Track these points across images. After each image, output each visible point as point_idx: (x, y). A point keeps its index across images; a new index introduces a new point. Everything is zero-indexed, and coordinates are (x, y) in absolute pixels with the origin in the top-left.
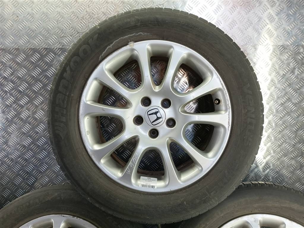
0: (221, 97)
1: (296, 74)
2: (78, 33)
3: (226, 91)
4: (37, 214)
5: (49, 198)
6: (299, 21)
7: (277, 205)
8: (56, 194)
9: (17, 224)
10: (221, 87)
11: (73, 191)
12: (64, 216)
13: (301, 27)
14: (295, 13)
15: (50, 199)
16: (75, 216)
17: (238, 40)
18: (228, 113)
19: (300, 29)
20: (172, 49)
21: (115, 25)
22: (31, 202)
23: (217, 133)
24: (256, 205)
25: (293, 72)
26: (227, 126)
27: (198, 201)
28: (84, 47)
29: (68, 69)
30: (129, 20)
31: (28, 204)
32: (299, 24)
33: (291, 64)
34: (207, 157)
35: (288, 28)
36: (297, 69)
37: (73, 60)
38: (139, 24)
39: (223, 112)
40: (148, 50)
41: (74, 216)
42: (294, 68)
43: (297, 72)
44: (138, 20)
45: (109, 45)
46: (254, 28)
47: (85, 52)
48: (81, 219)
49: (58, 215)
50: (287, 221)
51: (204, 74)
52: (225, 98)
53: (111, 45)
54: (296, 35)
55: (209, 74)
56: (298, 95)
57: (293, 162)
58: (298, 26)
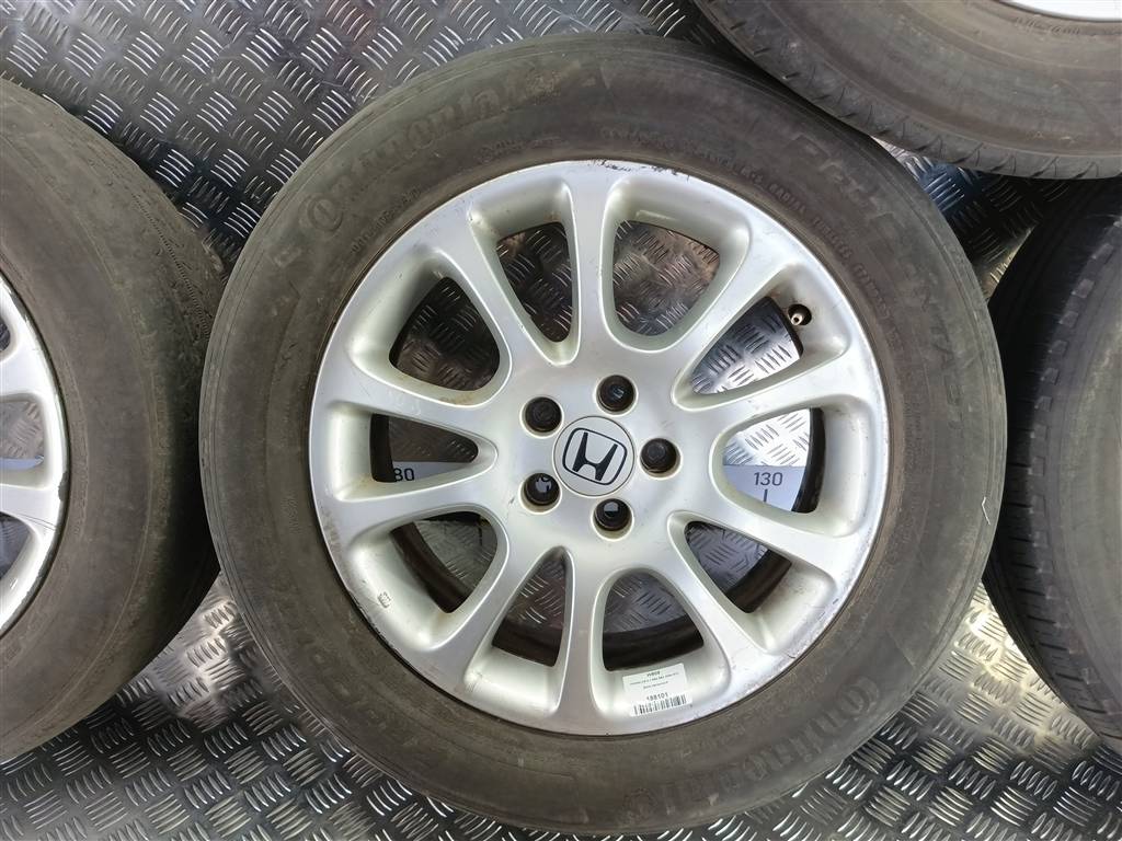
4: (495, 158)
5: (544, 84)
8: (577, 64)
9: (411, 204)
11: (649, 52)
12: (614, 168)
15: (549, 88)
16: (666, 167)
22: (465, 102)
31: (450, 112)
41: (661, 166)
48: (691, 178)
49: (589, 162)
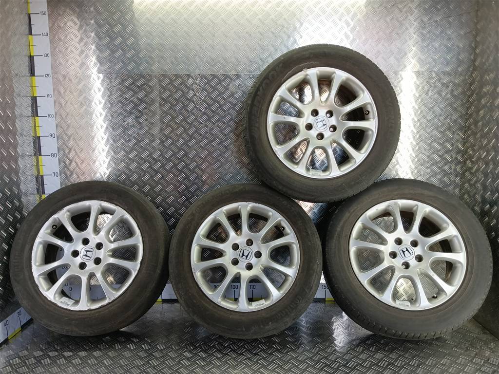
0: (370, 109)
1: (430, 95)
2: (251, 62)
3: (374, 104)
6: (432, 52)
7: (412, 192)
10: (370, 101)
13: (433, 57)
14: (428, 45)
17: (382, 67)
18: (375, 120)
19: (432, 58)
20: (335, 74)
21: (295, 56)
23: (367, 135)
24: (395, 193)
25: (427, 94)
26: (374, 130)
27: (353, 183)
28: (272, 72)
29: (261, 88)
30: (304, 53)
32: (432, 53)
33: (425, 87)
34: (360, 153)
35: (423, 57)
36: (430, 91)
37: (264, 82)
38: (312, 56)
39: (372, 120)
40: (317, 74)
42: (428, 91)
43: (430, 94)
44: (311, 53)
45: (289, 71)
46: (395, 57)
47: (273, 76)
48: (262, 205)
49: (244, 202)
50: (419, 204)
51: (357, 92)
52: (373, 109)
53: (291, 71)
54: (429, 63)
55: (361, 92)
56: (431, 113)
57: (429, 170)
58: (431, 56)
